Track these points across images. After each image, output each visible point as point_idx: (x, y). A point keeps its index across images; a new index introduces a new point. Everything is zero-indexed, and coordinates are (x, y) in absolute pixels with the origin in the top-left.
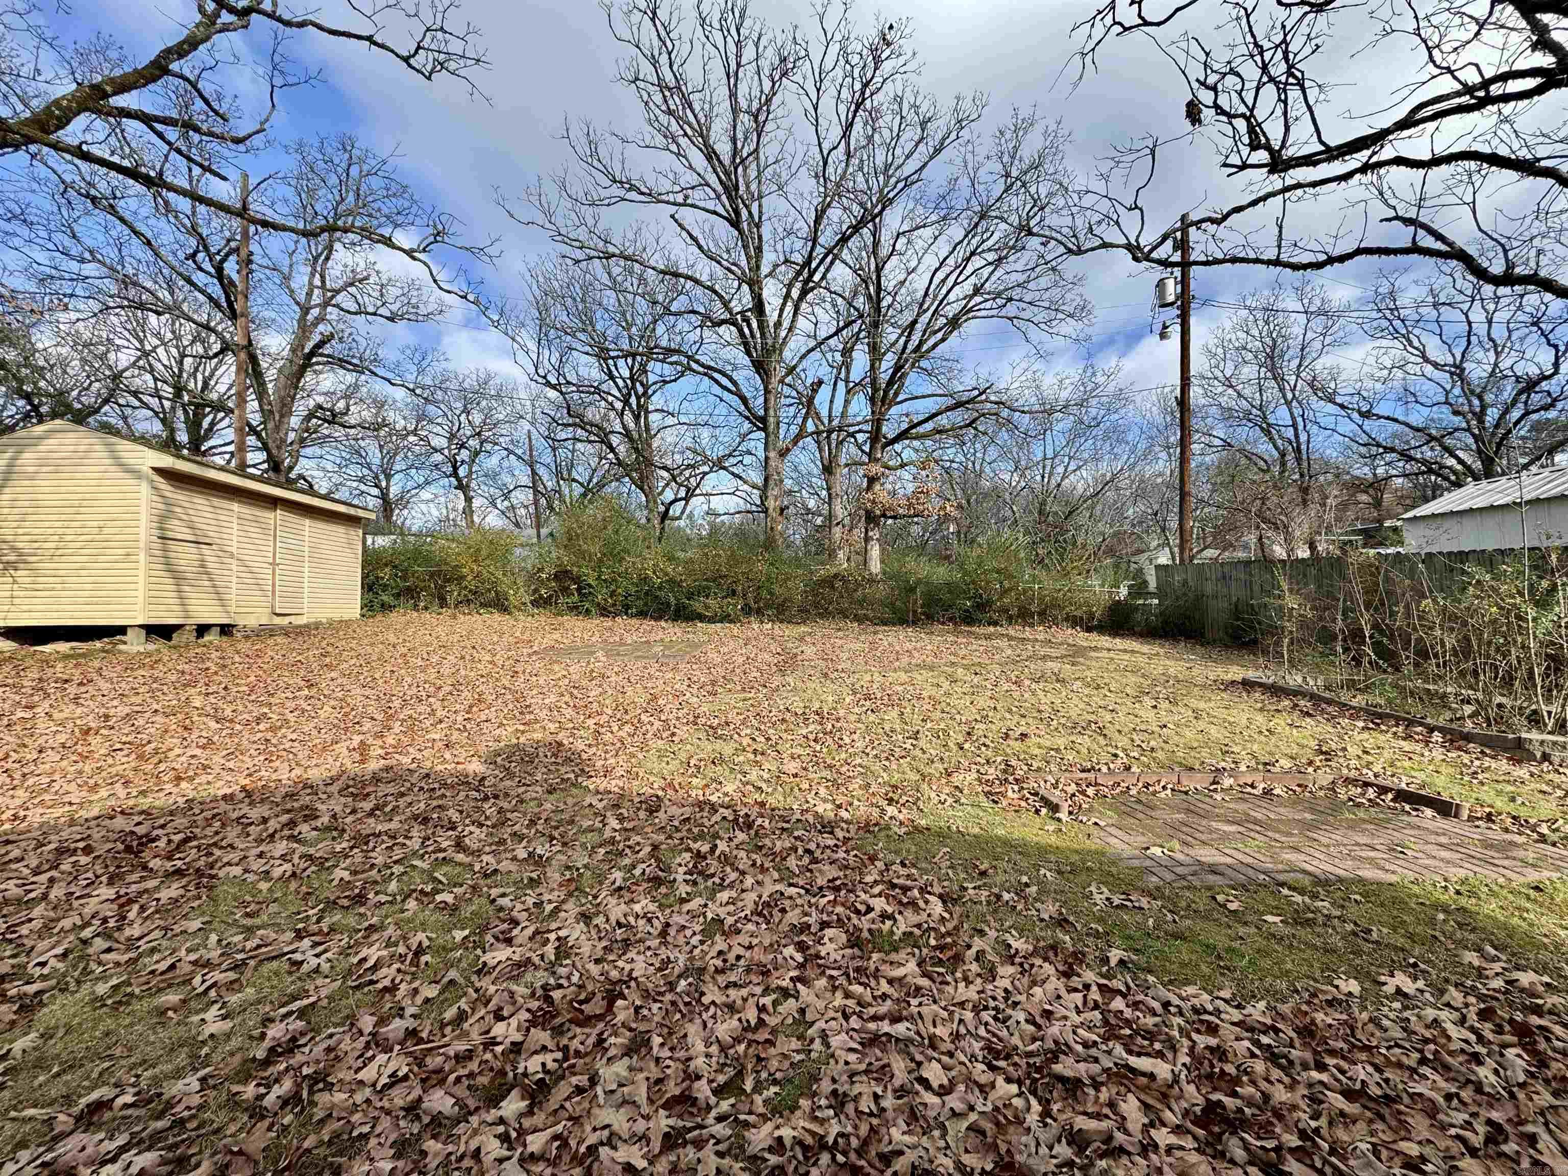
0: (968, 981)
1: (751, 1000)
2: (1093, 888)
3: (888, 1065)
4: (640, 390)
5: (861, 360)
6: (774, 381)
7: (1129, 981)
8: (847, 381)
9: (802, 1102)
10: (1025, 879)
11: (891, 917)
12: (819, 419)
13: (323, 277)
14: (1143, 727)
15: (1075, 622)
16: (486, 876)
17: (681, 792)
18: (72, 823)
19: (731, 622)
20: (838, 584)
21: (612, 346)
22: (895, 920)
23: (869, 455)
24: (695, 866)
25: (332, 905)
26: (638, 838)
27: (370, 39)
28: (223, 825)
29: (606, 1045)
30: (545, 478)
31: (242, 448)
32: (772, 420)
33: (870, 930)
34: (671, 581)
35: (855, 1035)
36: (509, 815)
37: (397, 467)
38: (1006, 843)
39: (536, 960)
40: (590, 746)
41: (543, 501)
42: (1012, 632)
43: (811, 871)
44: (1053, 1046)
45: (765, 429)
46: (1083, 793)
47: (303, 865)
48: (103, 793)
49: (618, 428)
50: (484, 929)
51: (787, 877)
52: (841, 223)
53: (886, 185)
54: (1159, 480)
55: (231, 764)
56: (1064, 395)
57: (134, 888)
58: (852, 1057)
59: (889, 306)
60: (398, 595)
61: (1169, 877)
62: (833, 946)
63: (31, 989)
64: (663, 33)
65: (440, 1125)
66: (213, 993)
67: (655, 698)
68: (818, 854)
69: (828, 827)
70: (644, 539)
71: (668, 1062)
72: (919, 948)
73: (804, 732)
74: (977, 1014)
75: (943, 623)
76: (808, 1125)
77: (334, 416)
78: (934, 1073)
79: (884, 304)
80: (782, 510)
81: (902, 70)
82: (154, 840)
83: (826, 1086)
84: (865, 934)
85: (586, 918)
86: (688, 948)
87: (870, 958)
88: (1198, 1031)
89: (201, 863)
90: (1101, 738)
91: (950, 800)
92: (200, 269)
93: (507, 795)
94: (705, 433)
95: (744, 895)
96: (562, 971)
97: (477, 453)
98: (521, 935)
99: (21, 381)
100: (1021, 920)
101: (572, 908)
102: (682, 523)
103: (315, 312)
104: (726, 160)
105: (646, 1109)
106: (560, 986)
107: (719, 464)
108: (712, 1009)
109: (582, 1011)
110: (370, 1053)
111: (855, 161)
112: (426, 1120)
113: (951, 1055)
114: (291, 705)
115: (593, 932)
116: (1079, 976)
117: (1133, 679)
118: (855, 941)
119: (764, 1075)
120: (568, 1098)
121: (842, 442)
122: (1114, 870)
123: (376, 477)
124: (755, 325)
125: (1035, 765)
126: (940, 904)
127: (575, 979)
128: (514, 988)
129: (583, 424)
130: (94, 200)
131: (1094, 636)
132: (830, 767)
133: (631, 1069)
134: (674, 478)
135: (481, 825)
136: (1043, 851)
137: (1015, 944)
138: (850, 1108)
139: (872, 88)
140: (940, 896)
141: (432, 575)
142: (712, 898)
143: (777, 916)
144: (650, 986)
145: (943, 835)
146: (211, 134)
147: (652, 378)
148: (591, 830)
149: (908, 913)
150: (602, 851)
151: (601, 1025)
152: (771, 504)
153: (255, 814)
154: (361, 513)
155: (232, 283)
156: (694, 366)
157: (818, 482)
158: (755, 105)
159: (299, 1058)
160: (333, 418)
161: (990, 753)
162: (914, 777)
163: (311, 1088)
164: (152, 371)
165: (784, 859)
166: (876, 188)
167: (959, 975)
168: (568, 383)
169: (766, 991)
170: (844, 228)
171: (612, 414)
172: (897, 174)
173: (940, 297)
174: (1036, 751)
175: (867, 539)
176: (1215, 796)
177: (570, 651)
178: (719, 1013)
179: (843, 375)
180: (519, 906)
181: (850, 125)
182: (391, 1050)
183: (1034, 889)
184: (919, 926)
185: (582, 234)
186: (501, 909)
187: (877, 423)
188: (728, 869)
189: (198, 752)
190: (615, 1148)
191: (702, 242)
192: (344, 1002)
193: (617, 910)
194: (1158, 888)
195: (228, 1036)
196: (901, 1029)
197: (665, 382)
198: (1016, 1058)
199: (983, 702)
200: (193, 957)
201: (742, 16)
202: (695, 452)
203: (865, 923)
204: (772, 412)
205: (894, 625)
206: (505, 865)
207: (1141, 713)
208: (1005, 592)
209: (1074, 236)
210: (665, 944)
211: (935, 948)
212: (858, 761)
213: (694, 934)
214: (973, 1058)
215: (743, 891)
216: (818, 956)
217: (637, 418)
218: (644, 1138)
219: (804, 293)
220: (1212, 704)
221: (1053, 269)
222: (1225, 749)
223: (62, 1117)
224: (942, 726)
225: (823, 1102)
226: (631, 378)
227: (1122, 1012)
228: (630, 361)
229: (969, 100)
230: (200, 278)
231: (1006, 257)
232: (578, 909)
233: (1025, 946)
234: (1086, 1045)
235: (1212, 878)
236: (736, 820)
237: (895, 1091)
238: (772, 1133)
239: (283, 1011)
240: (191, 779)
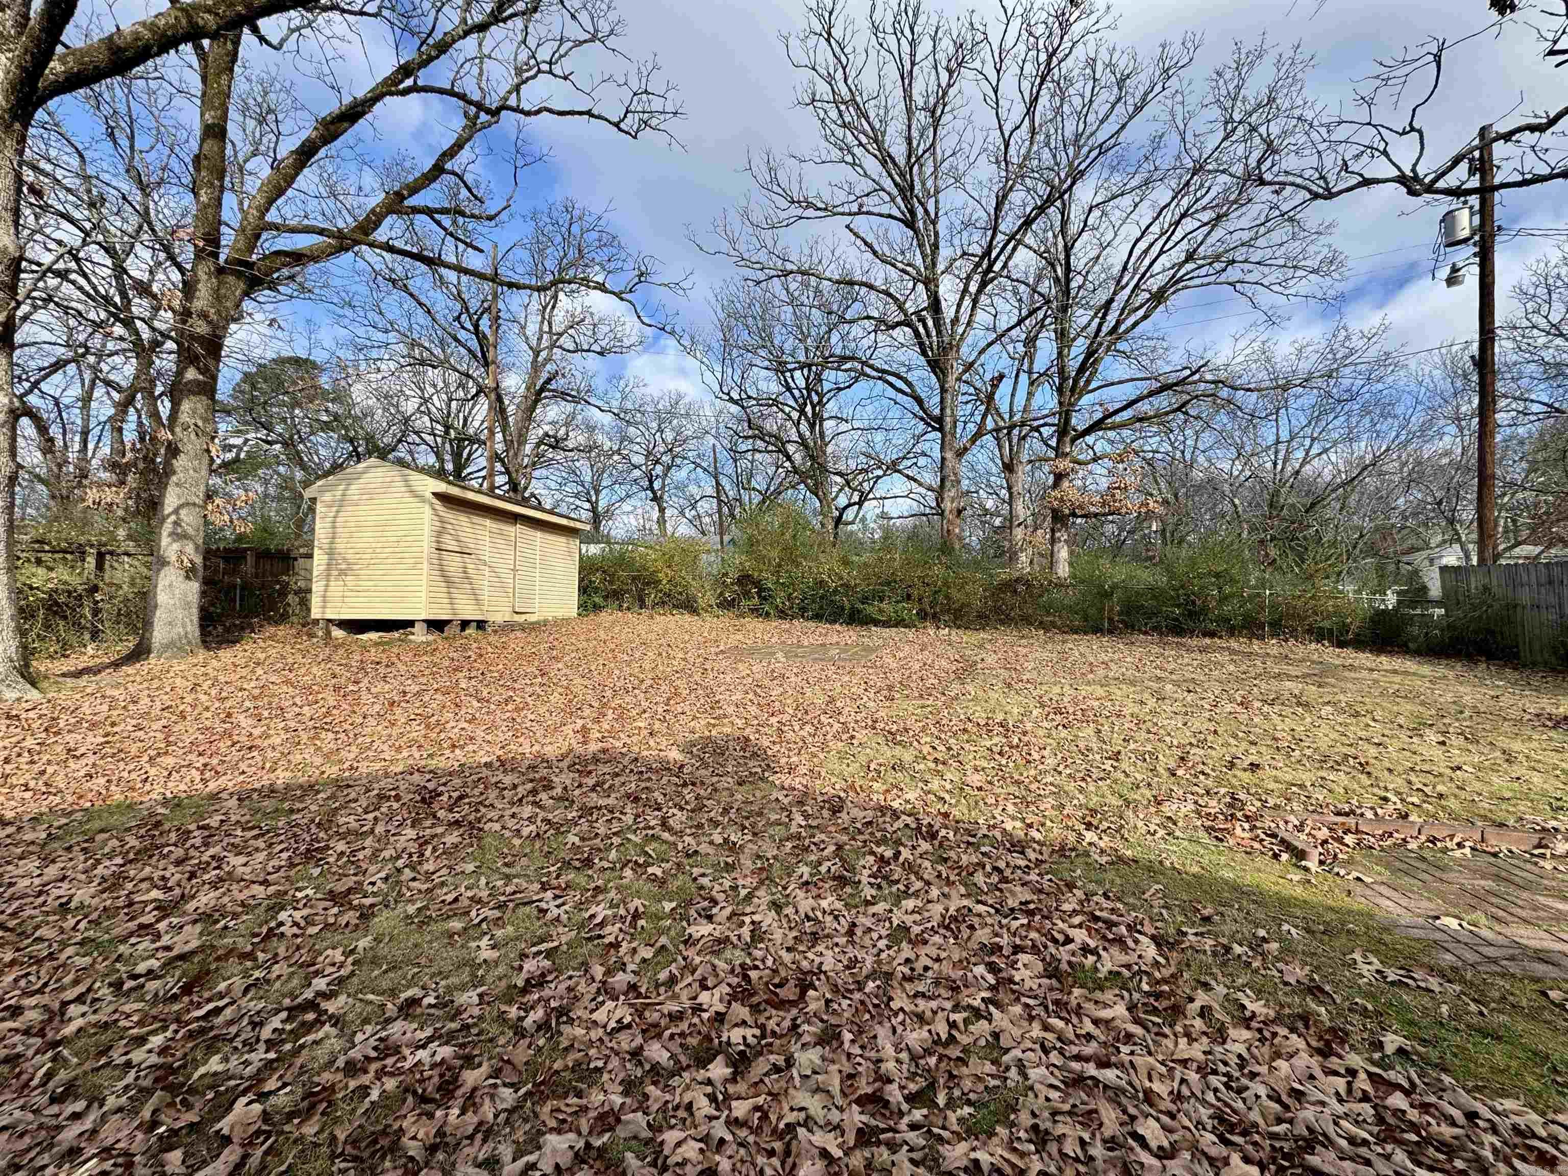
0: (1191, 1040)
1: (940, 1014)
2: (1357, 956)
3: (1096, 1111)
4: (815, 398)
5: (1046, 348)
6: (951, 380)
7: (1414, 1076)
8: (1030, 372)
9: (998, 1129)
10: (1262, 933)
11: (1094, 952)
12: (1000, 415)
13: (550, 324)
14: (1426, 767)
15: (1320, 635)
16: (688, 856)
17: (863, 795)
18: (387, 775)
19: (906, 627)
20: (1021, 588)
21: (790, 359)
22: (1099, 956)
23: (1056, 449)
24: (879, 870)
25: (567, 864)
26: (823, 837)
27: (589, 113)
28: (486, 788)
29: (800, 1030)
30: (727, 487)
31: (491, 474)
32: (948, 419)
33: (1069, 963)
34: (846, 586)
35: (1056, 1072)
36: (705, 802)
37: (604, 484)
38: (1235, 888)
39: (734, 940)
40: (774, 743)
41: (725, 510)
42: (1234, 644)
43: (1001, 890)
44: (1306, 1133)
45: (941, 430)
46: (1340, 840)
47: (544, 828)
48: (405, 754)
49: (795, 437)
50: (690, 903)
51: (973, 892)
52: (1025, 205)
53: (1076, 156)
54: (1445, 461)
55: (489, 738)
56: (1304, 366)
57: (428, 831)
58: (1054, 1095)
59: (1080, 287)
60: (606, 598)
61: (1470, 957)
62: (1028, 973)
63: (367, 901)
64: (837, 50)
65: (658, 1074)
66: (484, 926)
67: (832, 700)
68: (1007, 873)
69: (1018, 846)
70: (820, 545)
71: (858, 1059)
72: (1128, 990)
73: (988, 744)
74: (1204, 1077)
75: (1145, 633)
76: (1006, 1155)
77: (557, 441)
78: (1150, 1129)
79: (1074, 285)
80: (959, 512)
81: (1093, 29)
82: (439, 795)
83: (1025, 1119)
84: (1064, 966)
85: (776, 906)
86: (875, 951)
87: (1070, 993)
88: (1523, 1159)
89: (472, 817)
90: (1363, 777)
91: (1161, 833)
92: (463, 327)
93: (702, 783)
94: (879, 437)
95: (930, 906)
96: (758, 954)
97: (669, 468)
98: (722, 913)
99: (346, 428)
100: (1258, 979)
101: (763, 897)
102: (854, 527)
103: (544, 354)
104: (901, 161)
105: (839, 1101)
106: (756, 968)
107: (894, 467)
108: (901, 1016)
109: (776, 994)
110: (601, 999)
111: (1040, 138)
112: (647, 1067)
113: (1173, 1116)
114: (529, 690)
115: (784, 921)
116: (1340, 1057)
117: (1407, 707)
118: (1052, 971)
119: (957, 1093)
120: (767, 1074)
121: (1024, 438)
122: (1387, 938)
123: (588, 493)
124: (930, 323)
125: (1271, 802)
126: (1153, 946)
127: (769, 963)
128: (716, 962)
129: (762, 435)
130: (394, 282)
131: (1348, 652)
132: (1018, 783)
133: (823, 1058)
134: (848, 483)
135: (682, 809)
136: (1285, 903)
137: (1251, 1006)
138: (1053, 1148)
139: (1060, 55)
140: (1153, 938)
141: (634, 579)
142: (897, 903)
143: (966, 933)
144: (840, 982)
145: (1154, 870)
146: (473, 216)
147: (827, 386)
148: (778, 823)
149: (1115, 950)
150: (789, 845)
151: (794, 1011)
152: (948, 505)
153: (508, 780)
154: (578, 525)
155: (485, 337)
156: (867, 370)
157: (998, 481)
158: (932, 100)
159: (547, 993)
160: (557, 444)
161: (1210, 783)
162: (1115, 801)
163: (557, 1019)
164: (429, 413)
165: (972, 874)
166: (1064, 162)
167: (1179, 1028)
168: (749, 397)
169: (956, 1008)
170: (1028, 210)
171: (789, 424)
172: (1090, 143)
173: (1142, 270)
174: (1272, 785)
175: (1053, 541)
176: (1542, 863)
177: (752, 651)
178: (908, 1021)
179: (1025, 367)
180: (717, 887)
181: (1035, 100)
182: (617, 999)
183: (1274, 946)
184: (1128, 966)
185: (762, 256)
186: (702, 888)
187: (1065, 412)
188: (913, 877)
189: (465, 725)
190: (810, 1131)
191: (877, 248)
192: (579, 950)
193: (805, 904)
194: (1455, 969)
195: (496, 963)
196: (1110, 1075)
197: (840, 389)
198: (1257, 1137)
199: (1199, 723)
200: (470, 894)
201: (916, 15)
202: (868, 456)
203: (1064, 954)
204: (948, 411)
205: (1086, 633)
206: (704, 848)
207: (1420, 749)
208: (1224, 599)
209: (1322, 177)
210: (853, 943)
211: (1148, 994)
212: (1049, 779)
213: (880, 937)
214: (1199, 1124)
215: (929, 902)
216: (1011, 981)
217: (812, 426)
218: (837, 1128)
219: (983, 285)
220: (1535, 745)
221: (1291, 219)
222: (1555, 804)
223: (390, 1005)
224: (1149, 748)
225: (1022, 1134)
226: (807, 388)
227: (1404, 1112)
228: (806, 371)
229: (1177, 46)
230: (462, 335)
231: (1226, 215)
232: (769, 898)
233: (1265, 1010)
234: (1352, 1140)
235: (1540, 969)
236: (919, 829)
237: (1104, 1141)
238: (966, 1155)
239: (534, 949)
240: (462, 747)
